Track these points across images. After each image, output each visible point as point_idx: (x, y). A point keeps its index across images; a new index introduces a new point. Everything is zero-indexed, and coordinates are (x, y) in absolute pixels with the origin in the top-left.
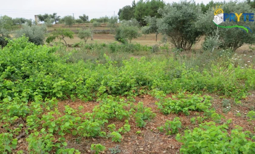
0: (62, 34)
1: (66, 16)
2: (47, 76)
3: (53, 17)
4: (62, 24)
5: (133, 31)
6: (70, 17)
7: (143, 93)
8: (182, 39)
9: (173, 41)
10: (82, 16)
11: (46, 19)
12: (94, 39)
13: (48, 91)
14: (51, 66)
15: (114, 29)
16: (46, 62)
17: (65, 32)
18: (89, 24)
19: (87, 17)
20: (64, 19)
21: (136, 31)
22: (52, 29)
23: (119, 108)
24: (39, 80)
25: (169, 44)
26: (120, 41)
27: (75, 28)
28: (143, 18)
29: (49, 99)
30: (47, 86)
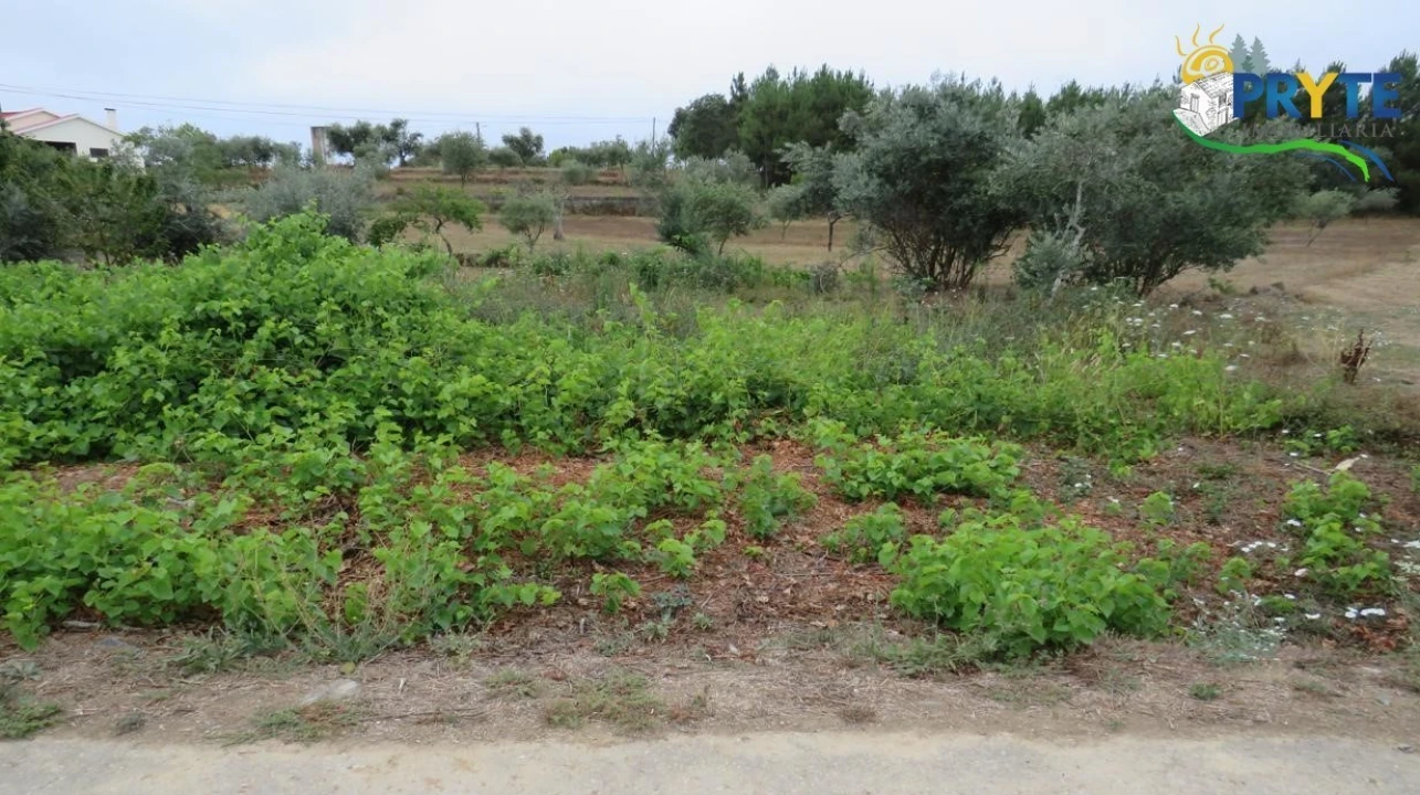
0: (434, 212)
1: (449, 132)
2: (414, 359)
3: (390, 135)
4: (429, 168)
5: (731, 205)
6: (466, 137)
7: (772, 433)
8: (937, 242)
9: (898, 250)
10: (518, 135)
11: (362, 146)
12: (567, 237)
13: (421, 415)
14: (422, 325)
15: (655, 194)
16: (401, 309)
17: (446, 203)
18: (544, 169)
19: (539, 139)
20: (439, 146)
21: (746, 205)
22: (387, 188)
23: (685, 472)
24: (385, 372)
25: (883, 264)
26: (678, 244)
27: (485, 187)
28: (779, 151)
29: (428, 438)
30: (415, 395)
